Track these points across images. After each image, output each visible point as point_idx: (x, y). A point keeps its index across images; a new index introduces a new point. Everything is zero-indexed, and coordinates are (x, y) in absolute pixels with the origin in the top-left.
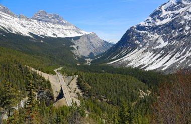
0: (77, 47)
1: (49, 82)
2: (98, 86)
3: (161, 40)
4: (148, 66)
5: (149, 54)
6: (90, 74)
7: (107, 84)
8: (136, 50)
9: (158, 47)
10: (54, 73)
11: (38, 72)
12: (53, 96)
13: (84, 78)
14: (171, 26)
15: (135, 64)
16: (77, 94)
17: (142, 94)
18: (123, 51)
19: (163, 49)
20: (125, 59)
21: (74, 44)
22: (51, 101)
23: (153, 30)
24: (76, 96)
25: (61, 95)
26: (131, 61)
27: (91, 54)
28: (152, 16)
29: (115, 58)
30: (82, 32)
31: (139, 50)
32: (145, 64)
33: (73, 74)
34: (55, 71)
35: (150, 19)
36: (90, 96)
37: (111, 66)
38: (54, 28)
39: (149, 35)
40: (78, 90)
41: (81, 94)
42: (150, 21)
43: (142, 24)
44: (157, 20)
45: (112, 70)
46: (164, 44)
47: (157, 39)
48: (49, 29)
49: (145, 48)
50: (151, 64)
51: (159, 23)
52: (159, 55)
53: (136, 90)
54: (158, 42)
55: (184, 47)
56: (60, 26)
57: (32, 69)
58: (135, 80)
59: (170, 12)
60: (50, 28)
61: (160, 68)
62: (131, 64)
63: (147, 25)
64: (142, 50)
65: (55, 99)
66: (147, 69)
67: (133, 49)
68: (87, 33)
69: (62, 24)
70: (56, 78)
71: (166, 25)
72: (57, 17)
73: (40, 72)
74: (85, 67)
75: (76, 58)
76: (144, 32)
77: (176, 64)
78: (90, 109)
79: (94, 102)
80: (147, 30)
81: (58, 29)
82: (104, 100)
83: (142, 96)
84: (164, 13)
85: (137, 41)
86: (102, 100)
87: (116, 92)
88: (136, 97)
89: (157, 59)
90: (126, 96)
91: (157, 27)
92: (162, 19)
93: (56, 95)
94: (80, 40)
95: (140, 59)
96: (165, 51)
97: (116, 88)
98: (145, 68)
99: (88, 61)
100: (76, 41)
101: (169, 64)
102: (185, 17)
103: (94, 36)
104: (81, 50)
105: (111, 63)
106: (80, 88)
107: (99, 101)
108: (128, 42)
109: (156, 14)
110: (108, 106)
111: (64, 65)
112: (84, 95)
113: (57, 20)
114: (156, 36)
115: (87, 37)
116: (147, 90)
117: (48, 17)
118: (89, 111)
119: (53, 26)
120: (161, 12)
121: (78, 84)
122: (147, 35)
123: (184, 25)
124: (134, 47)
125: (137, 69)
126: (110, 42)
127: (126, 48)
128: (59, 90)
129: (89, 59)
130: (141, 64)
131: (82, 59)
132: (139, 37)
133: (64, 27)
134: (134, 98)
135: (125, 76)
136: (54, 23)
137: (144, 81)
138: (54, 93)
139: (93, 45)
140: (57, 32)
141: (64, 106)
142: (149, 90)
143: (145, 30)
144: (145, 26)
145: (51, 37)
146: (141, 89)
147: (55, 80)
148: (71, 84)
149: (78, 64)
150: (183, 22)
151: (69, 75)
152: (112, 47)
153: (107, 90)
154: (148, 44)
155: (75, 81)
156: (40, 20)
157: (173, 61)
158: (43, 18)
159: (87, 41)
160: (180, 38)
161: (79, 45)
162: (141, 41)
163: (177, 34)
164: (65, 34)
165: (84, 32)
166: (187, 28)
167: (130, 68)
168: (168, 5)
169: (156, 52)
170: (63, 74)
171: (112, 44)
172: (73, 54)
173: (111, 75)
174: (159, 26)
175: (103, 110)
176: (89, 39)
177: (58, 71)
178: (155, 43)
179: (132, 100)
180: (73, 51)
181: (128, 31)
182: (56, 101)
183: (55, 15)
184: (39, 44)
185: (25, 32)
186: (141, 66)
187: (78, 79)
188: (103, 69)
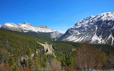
1: (43, 46)
2: (59, 47)
3: (78, 32)
5: (75, 37)
6: (56, 44)
7: (62, 47)
11: (40, 43)
13: (54, 45)
14: (81, 28)
15: (70, 40)
16: (52, 50)
17: (73, 50)
18: (67, 36)
19: (79, 35)
20: (67, 39)
21: (51, 34)
22: (44, 53)
25: (47, 51)
27: (57, 37)
28: (75, 25)
29: (64, 38)
39: (75, 31)
40: (53, 49)
41: (54, 50)
43: (72, 27)
45: (63, 42)
46: (79, 34)
47: (77, 32)
48: (43, 30)
50: (76, 40)
51: (77, 27)
52: (78, 37)
53: (71, 48)
54: (77, 33)
55: (85, 34)
56: (47, 29)
57: (38, 43)
58: (71, 45)
59: (80, 24)
61: (78, 41)
62: (69, 40)
63: (74, 28)
64: (72, 36)
66: (75, 42)
69: (47, 28)
70: (46, 45)
71: (80, 28)
72: (46, 26)
75: (52, 39)
77: (84, 40)
78: (56, 55)
79: (58, 53)
81: (46, 30)
84: (79, 24)
86: (60, 52)
87: (65, 49)
90: (68, 51)
91: (77, 28)
92: (78, 26)
93: (45, 51)
94: (53, 33)
95: (72, 38)
96: (80, 36)
99: (56, 40)
101: (81, 40)
102: (85, 25)
103: (57, 32)
104: (54, 36)
105: (63, 40)
106: (53, 48)
108: (68, 33)
109: (76, 25)
110: (62, 54)
112: (55, 50)
113: (46, 27)
114: (77, 31)
115: (55, 32)
120: (78, 24)
123: (85, 28)
124: (70, 35)
128: (46, 49)
131: (54, 39)
132: (71, 31)
134: (71, 51)
135: (68, 44)
136: (45, 28)
137: (74, 46)
139: (57, 35)
140: (46, 31)
141: (48, 54)
142: (75, 48)
145: (44, 32)
146: (73, 48)
148: (50, 47)
149: (52, 41)
150: (84, 27)
151: (50, 44)
152: (63, 35)
154: (74, 34)
155: (52, 46)
157: (83, 39)
158: (42, 27)
160: (84, 31)
162: (72, 33)
163: (83, 30)
164: (48, 31)
165: (54, 31)
166: (86, 28)
167: (69, 41)
168: (79, 22)
169: (77, 36)
170: (48, 44)
173: (63, 44)
175: (61, 55)
176: (56, 33)
177: (46, 43)
178: (76, 33)
179: (70, 52)
180: (51, 37)
181: (68, 30)
182: (46, 53)
183: (45, 26)
184: (40, 35)
185: (36, 31)
186: (72, 41)
187: (52, 45)
188: (60, 42)
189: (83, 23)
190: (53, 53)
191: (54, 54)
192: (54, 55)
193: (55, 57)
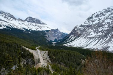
3: (93, 33)
6: (54, 50)
10: (36, 50)
13: (51, 52)
18: (73, 38)
21: (46, 34)
23: (88, 27)
27: (56, 39)
29: (68, 41)
31: (81, 37)
33: (45, 50)
34: (36, 48)
38: (36, 25)
41: (50, 61)
42: (87, 22)
43: (83, 24)
44: (90, 22)
45: (66, 48)
46: (94, 35)
49: (84, 37)
50: (88, 45)
54: (91, 33)
57: (24, 47)
59: (97, 18)
60: (34, 26)
68: (54, 29)
70: (37, 52)
73: (28, 49)
74: (52, 46)
75: (48, 42)
83: (82, 63)
92: (93, 22)
98: (84, 47)
104: (51, 38)
106: (50, 57)
111: (41, 45)
114: (90, 30)
129: (54, 42)
131: (51, 42)
132: (81, 31)
133: (41, 25)
134: (79, 64)
135: (73, 51)
142: (86, 59)
145: (34, 31)
146: (82, 59)
148: (44, 55)
149: (48, 45)
151: (43, 50)
156: (29, 22)
159: (53, 33)
161: (49, 35)
162: (82, 33)
172: (46, 39)
175: (61, 70)
177: (38, 48)
184: (28, 34)
187: (48, 53)
188: (62, 48)
190: (48, 66)
192: (50, 69)
193: (52, 73)
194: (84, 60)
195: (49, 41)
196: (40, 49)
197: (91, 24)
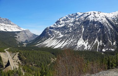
0: (19, 37)
2: (30, 57)
3: (60, 34)
4: (55, 46)
5: (55, 40)
6: (25, 51)
7: (35, 56)
8: (49, 38)
9: (59, 37)
10: (4, 52)
12: (3, 65)
13: (22, 54)
14: (65, 28)
15: (49, 45)
16: (18, 62)
17: (52, 60)
18: (43, 39)
19: (61, 38)
20: (44, 43)
21: (17, 35)
22: (2, 68)
23: (57, 29)
24: (18, 64)
26: (47, 44)
27: (26, 40)
28: (56, 23)
29: (39, 42)
30: (22, 29)
31: (51, 38)
32: (53, 46)
33: (16, 52)
34: (5, 50)
35: (56, 24)
36: (25, 63)
37: (37, 47)
39: (55, 32)
41: (20, 63)
42: (55, 25)
43: (52, 26)
44: (58, 25)
45: (37, 49)
46: (61, 36)
47: (59, 34)
48: (2, 27)
49: (53, 38)
50: (56, 45)
51: (59, 26)
52: (60, 41)
53: (49, 58)
54: (59, 35)
55: (70, 37)
56: (9, 25)
58: (49, 53)
59: (64, 22)
61: (60, 47)
62: (47, 45)
63: (54, 27)
64: (52, 39)
65: (4, 67)
66: (55, 48)
67: (48, 38)
68: (24, 30)
70: (5, 54)
71: (63, 27)
72: (8, 20)
74: (23, 47)
75: (18, 43)
76: (53, 30)
78: (25, 70)
79: (28, 66)
80: (54, 29)
82: (34, 65)
83: (52, 61)
84: (61, 22)
85: (50, 34)
86: (32, 65)
87: (40, 60)
88: (50, 62)
89: (59, 43)
90: (45, 62)
91: (58, 28)
92: (60, 25)
94: (20, 33)
95: (51, 43)
96: (63, 39)
97: (40, 58)
98: (54, 47)
99: (25, 44)
100: (18, 34)
101: (64, 45)
102: (70, 24)
103: (28, 31)
104: (21, 39)
105: (37, 45)
106: (20, 59)
107: (31, 65)
108: (45, 34)
109: (58, 22)
110: (36, 68)
111: (10, 46)
112: (22, 63)
113: (8, 22)
114: (58, 32)
116: (55, 58)
117: (1, 20)
118: (25, 72)
119: (5, 25)
120: (60, 21)
121: (18, 57)
122: (54, 31)
123: (70, 28)
124: (48, 37)
125: (50, 48)
126: (37, 34)
127: (45, 37)
128: (7, 61)
129: (25, 43)
130: (52, 45)
131: (21, 43)
132: (51, 32)
133: (11, 26)
135: (44, 51)
136: (5, 23)
137: (53, 54)
138: (4, 63)
139: (27, 36)
140: (7, 28)
141: (10, 71)
143: (53, 29)
144: (53, 27)
145: (3, 31)
146: (52, 58)
147: (4, 55)
148: (14, 57)
149: (19, 46)
150: (69, 27)
151: (13, 52)
152: (37, 37)
153: (35, 59)
154: (55, 36)
155: (17, 55)
157: (66, 44)
159: (24, 33)
160: (68, 33)
162: (52, 34)
163: (67, 31)
164: (12, 30)
165: (23, 29)
166: (71, 29)
167: (47, 47)
168: (63, 19)
169: (58, 39)
170: (10, 52)
171: (37, 36)
172: (16, 40)
173: (37, 52)
174: (60, 27)
175: (33, 70)
176: (25, 33)
177: (7, 50)
178: (58, 35)
179: (48, 64)
180: (16, 39)
181: (46, 29)
182: (5, 68)
183: (6, 19)
186: (52, 46)
187: (19, 54)
188: (33, 49)
189: (67, 20)
191: (21, 68)
194: (54, 58)
195: (20, 42)
196: (9, 51)
197: (59, 27)
